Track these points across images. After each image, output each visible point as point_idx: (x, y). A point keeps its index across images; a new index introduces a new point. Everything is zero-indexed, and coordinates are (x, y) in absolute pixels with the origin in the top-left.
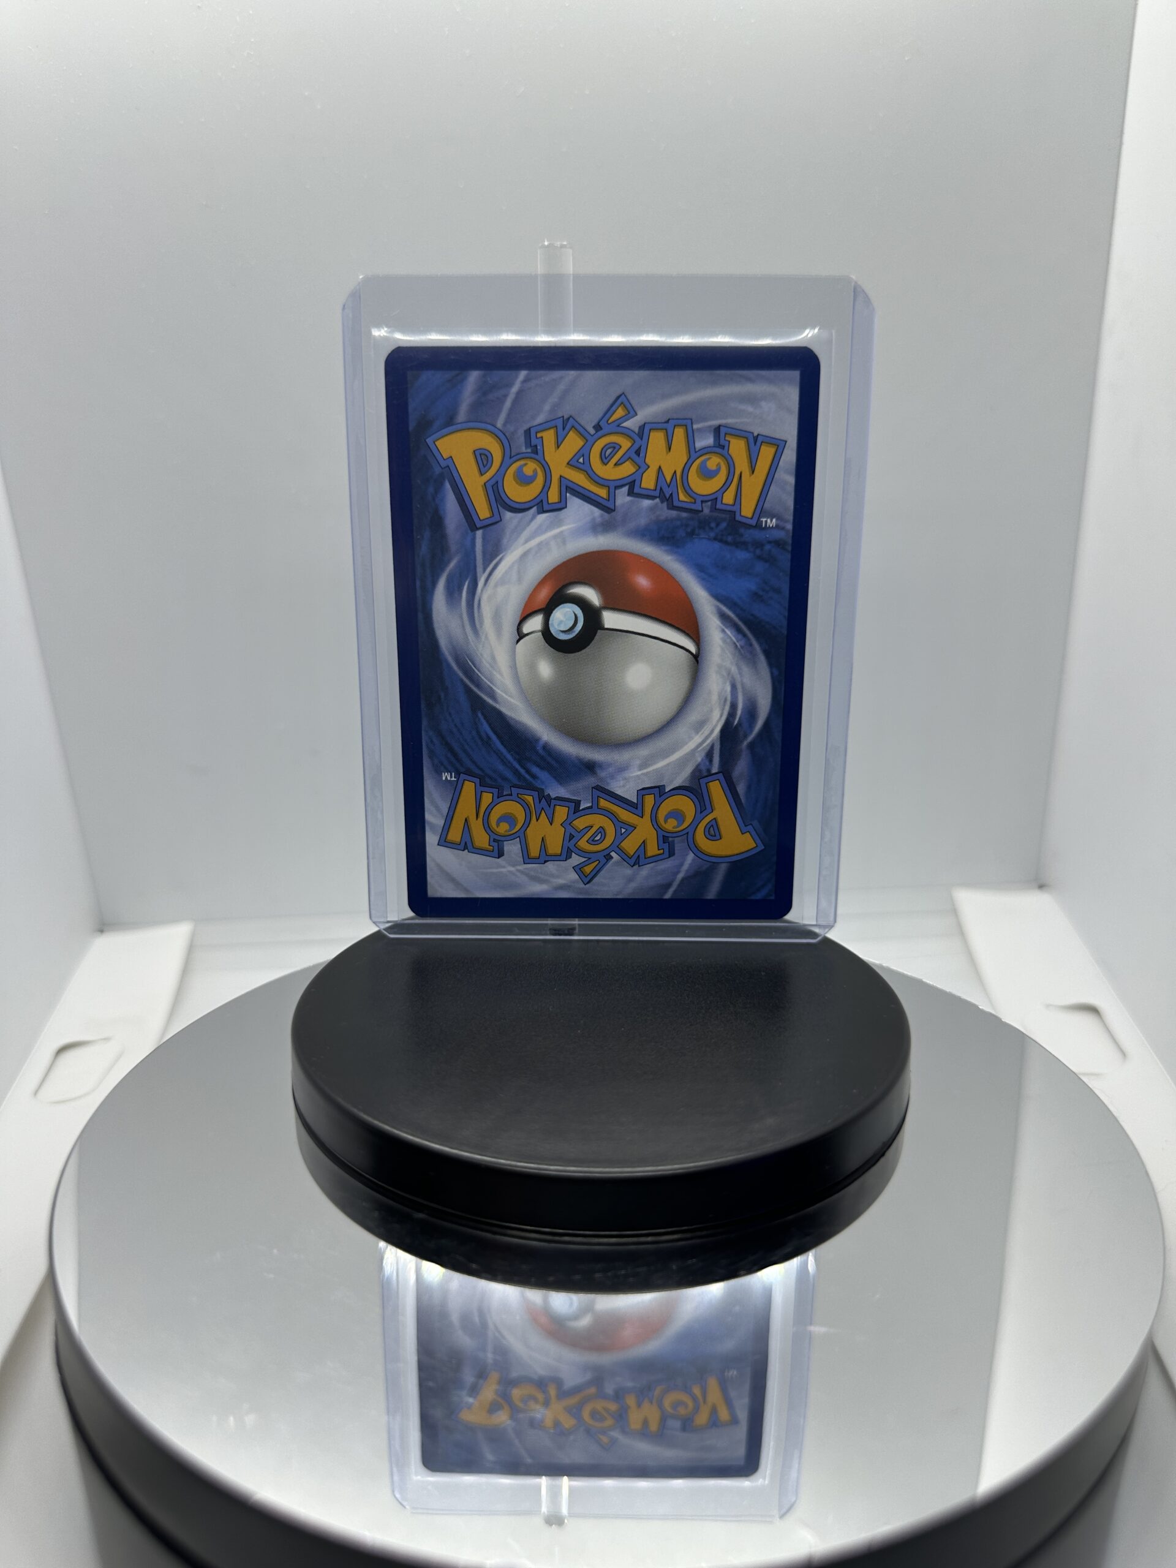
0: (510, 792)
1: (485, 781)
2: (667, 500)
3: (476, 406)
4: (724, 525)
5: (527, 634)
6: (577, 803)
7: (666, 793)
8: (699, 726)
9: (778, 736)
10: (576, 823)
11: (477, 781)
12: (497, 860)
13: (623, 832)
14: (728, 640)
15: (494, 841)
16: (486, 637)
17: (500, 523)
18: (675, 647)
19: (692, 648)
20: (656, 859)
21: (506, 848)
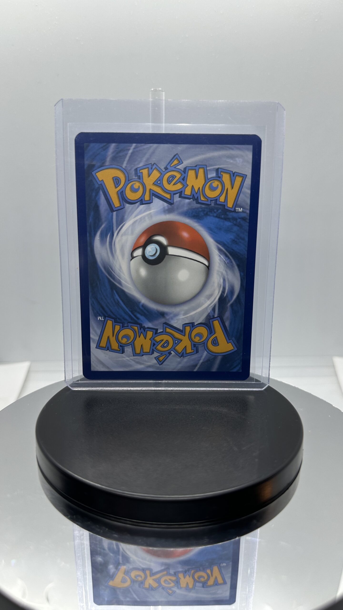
1: (117, 320)
2: (196, 200)
4: (220, 211)
6: (157, 330)
7: (194, 326)
9: (243, 301)
10: (156, 338)
11: (113, 320)
12: (122, 355)
13: (176, 342)
15: (120, 346)
19: (207, 264)
20: (190, 354)
21: (125, 350)
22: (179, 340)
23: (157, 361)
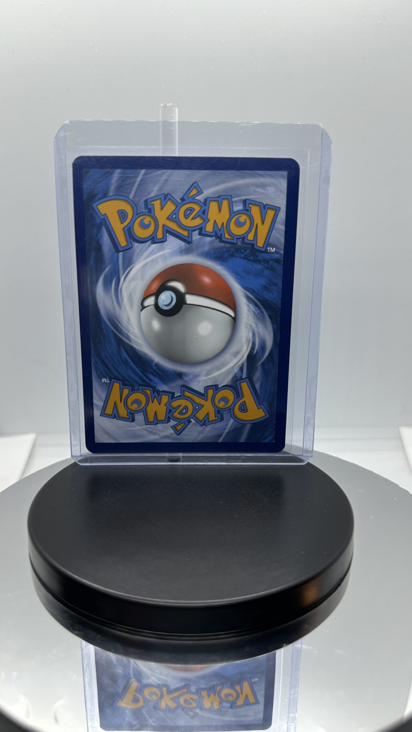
0: (138, 388)
1: (125, 383)
2: (219, 238)
3: (119, 188)
4: (248, 251)
5: (147, 307)
6: (173, 394)
8: (236, 354)
10: (172, 404)
11: (121, 382)
14: (251, 310)
16: (125, 308)
17: (132, 248)
18: (223, 314)
20: (214, 422)
22: (199, 406)
23: (174, 430)
